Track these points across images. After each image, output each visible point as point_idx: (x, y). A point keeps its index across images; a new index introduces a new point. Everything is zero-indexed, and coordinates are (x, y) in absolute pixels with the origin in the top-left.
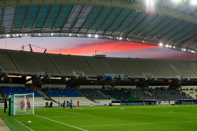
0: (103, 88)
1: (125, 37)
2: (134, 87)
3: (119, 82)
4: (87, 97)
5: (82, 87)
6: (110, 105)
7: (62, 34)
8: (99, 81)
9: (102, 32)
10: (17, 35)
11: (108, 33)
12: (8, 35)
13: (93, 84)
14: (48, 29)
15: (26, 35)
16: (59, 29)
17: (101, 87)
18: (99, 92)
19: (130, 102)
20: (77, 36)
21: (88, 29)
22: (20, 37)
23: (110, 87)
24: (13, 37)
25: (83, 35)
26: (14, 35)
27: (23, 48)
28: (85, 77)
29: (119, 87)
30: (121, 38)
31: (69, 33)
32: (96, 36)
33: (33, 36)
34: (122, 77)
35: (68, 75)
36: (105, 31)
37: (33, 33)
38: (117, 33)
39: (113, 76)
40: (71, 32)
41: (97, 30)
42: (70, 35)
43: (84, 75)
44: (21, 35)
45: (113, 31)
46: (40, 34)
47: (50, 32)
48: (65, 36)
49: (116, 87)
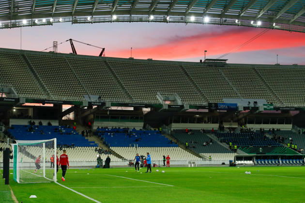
0: (222, 128)
1: (269, 20)
2: (288, 127)
3: (254, 115)
4: (187, 148)
5: (175, 126)
6: (232, 164)
7: (135, 16)
8: (214, 113)
9: (218, 11)
10: (44, 20)
11: (231, 12)
12: (25, 22)
13: (200, 121)
14: (106, 8)
15: (61, 20)
16: (128, 6)
17: (216, 126)
18: (213, 137)
19: (276, 158)
20: (165, 21)
21: (189, 5)
22: (49, 23)
23: (235, 126)
24: (34, 24)
25: (178, 17)
26: (37, 21)
27: (55, 46)
28: (182, 106)
29: (255, 127)
30: (259, 23)
31: (149, 13)
32: (207, 19)
33: (75, 22)
34: (262, 105)
35: (146, 102)
36: (226, 8)
37: (75, 16)
38: (250, 11)
39: (241, 103)
40: (154, 13)
41: (208, 6)
42: (152, 17)
43: (179, 103)
44: (51, 20)
45: (243, 8)
46: (89, 18)
47: (110, 13)
48: (141, 20)
49: (249, 126)
